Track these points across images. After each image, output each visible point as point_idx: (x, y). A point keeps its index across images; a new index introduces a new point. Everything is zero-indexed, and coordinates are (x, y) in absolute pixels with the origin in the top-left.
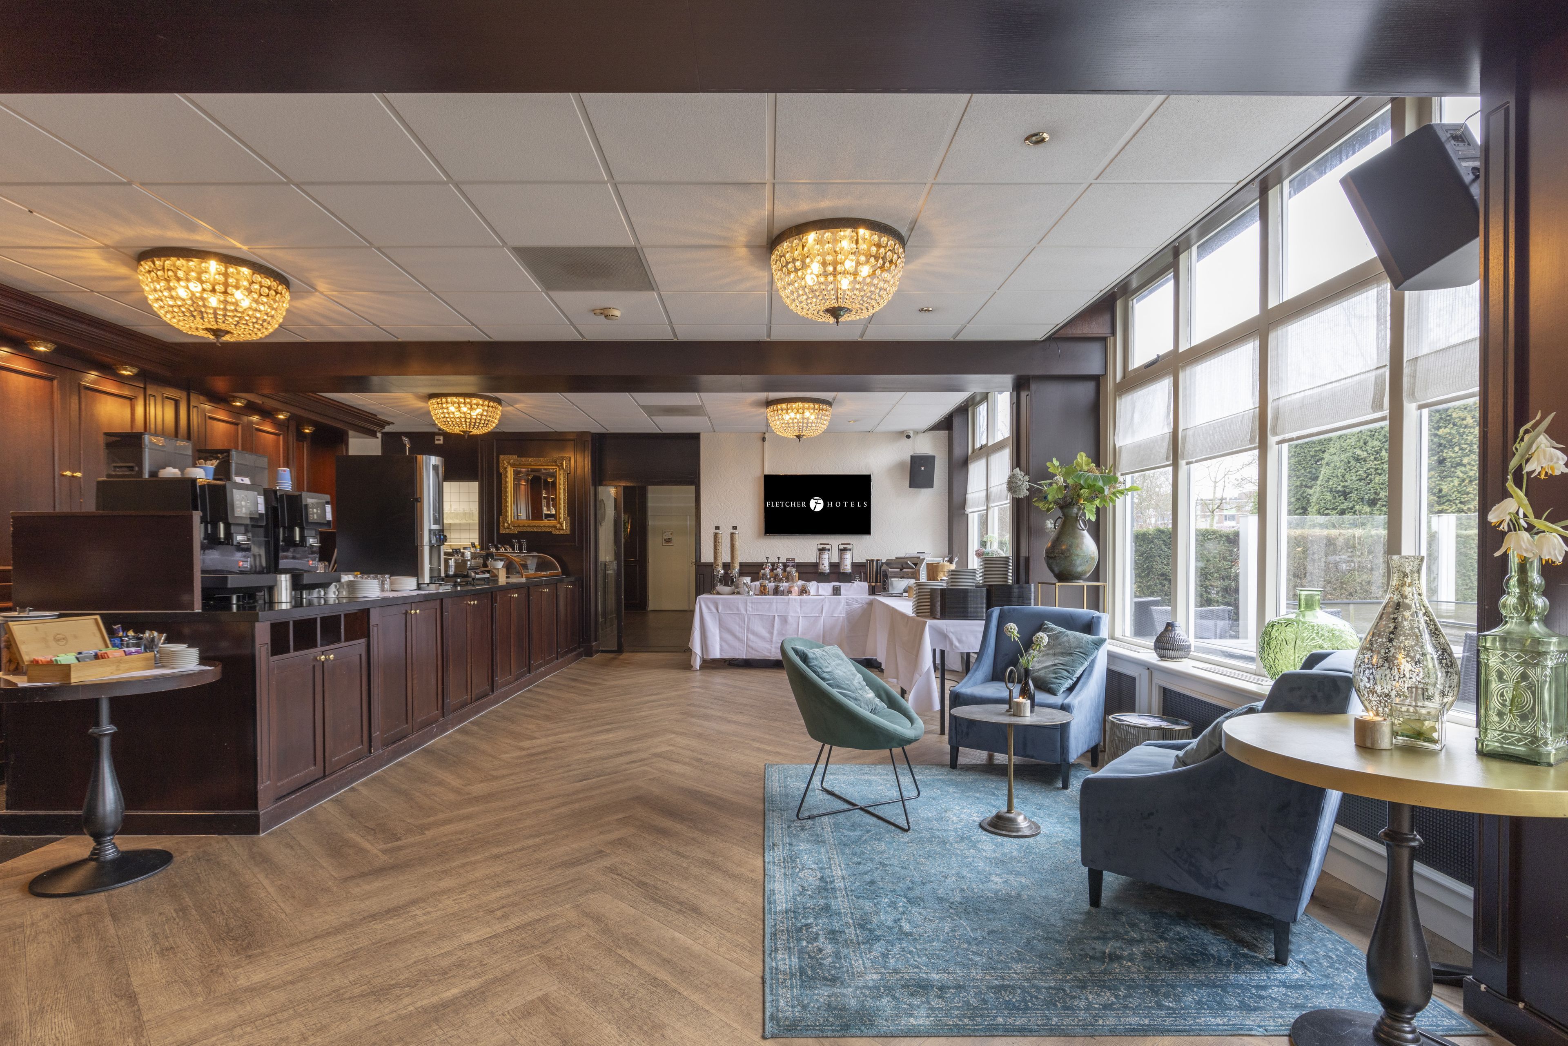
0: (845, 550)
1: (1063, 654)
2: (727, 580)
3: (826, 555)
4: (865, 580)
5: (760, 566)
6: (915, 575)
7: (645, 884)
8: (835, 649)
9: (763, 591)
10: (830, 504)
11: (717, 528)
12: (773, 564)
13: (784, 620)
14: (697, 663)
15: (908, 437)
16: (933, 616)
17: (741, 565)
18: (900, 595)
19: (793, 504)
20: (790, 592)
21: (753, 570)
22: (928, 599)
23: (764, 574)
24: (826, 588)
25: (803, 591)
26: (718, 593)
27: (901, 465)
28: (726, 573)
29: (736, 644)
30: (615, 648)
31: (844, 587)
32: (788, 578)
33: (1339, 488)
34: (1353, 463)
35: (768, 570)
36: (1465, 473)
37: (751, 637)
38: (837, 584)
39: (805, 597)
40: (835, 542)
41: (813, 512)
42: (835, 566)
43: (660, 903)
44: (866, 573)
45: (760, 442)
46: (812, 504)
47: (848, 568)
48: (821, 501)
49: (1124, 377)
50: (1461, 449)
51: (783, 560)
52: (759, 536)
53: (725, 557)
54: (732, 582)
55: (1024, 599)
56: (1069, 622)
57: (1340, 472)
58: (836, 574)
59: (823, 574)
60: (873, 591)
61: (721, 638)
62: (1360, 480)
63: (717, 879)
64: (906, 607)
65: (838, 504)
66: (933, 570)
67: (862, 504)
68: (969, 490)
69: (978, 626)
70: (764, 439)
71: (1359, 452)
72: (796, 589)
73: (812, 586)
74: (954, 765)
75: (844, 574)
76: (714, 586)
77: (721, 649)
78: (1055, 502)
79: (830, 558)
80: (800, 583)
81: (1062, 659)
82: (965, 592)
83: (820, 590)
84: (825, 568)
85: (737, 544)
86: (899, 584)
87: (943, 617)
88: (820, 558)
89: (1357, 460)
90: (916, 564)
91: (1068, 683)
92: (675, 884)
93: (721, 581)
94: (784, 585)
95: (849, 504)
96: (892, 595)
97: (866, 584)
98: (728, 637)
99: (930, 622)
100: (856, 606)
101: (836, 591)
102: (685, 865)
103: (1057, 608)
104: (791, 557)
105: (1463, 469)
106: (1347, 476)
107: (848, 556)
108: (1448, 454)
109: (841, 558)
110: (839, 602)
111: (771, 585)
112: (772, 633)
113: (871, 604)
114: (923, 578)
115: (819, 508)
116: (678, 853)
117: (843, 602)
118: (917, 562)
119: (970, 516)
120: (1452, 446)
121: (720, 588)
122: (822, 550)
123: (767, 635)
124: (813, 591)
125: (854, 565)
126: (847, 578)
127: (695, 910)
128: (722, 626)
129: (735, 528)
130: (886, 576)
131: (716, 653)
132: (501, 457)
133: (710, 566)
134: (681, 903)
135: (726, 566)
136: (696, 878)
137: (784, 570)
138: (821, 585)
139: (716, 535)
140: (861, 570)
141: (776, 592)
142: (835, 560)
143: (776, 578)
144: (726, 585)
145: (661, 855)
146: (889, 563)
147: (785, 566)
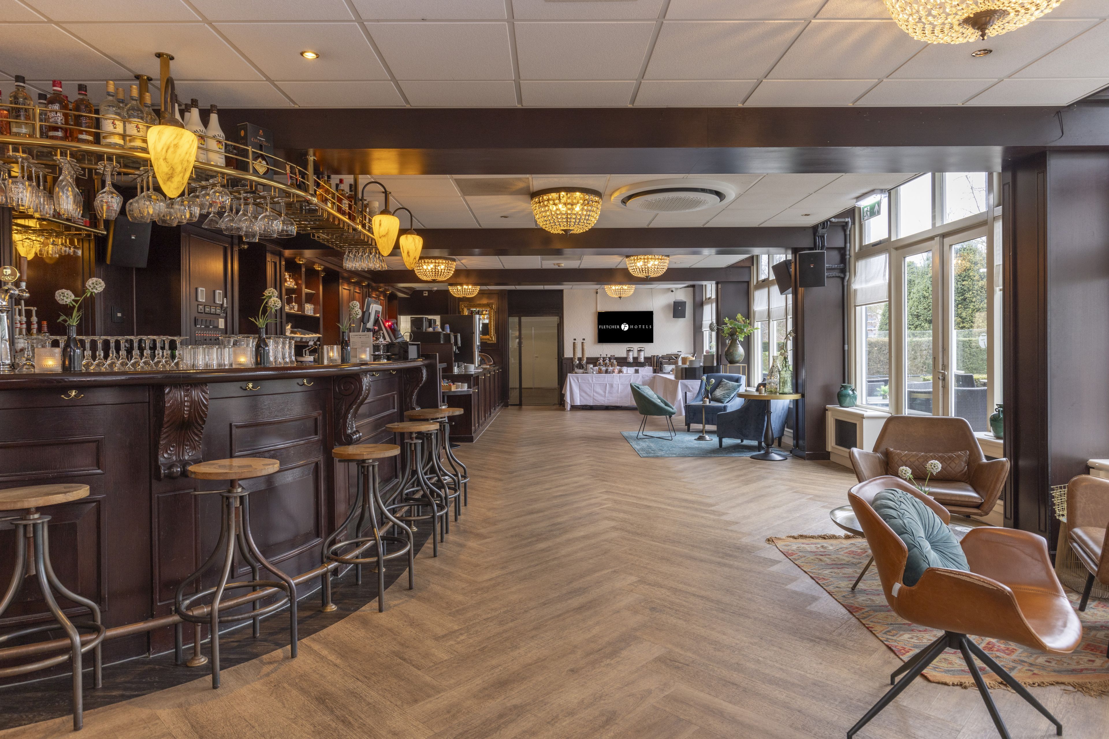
0: (641, 350)
1: (727, 390)
2: (580, 366)
3: (631, 353)
4: (651, 366)
5: (597, 359)
6: (676, 363)
8: (647, 387)
9: (600, 372)
10: (632, 327)
11: (575, 339)
12: (604, 358)
13: (611, 386)
14: (568, 407)
15: (672, 291)
16: (682, 379)
17: (587, 358)
18: (669, 373)
19: (613, 327)
20: (613, 372)
21: (594, 361)
22: (680, 372)
23: (600, 363)
24: (631, 370)
25: (620, 371)
26: (576, 373)
27: (668, 306)
28: (580, 363)
29: (588, 398)
30: (518, 403)
31: (641, 369)
32: (612, 365)
33: (915, 313)
34: (922, 299)
35: (601, 361)
36: (974, 306)
37: (595, 394)
38: (637, 368)
39: (621, 374)
40: (636, 346)
41: (623, 331)
42: (635, 359)
44: (651, 362)
45: (595, 294)
46: (623, 326)
47: (642, 360)
48: (627, 325)
49: (757, 283)
50: (973, 293)
51: (609, 356)
52: (595, 343)
53: (579, 355)
54: (583, 367)
55: (718, 371)
56: (731, 379)
57: (916, 303)
58: (636, 363)
59: (629, 363)
60: (655, 371)
61: (580, 395)
62: (925, 309)
64: (672, 377)
65: (636, 327)
66: (684, 360)
67: (649, 327)
68: (704, 319)
69: (699, 382)
70: (597, 293)
71: (925, 293)
72: (616, 371)
73: (625, 369)
74: (688, 430)
75: (640, 363)
76: (573, 370)
77: (580, 401)
78: (728, 334)
79: (633, 355)
80: (618, 367)
81: (726, 392)
82: (695, 368)
83: (629, 371)
84: (631, 360)
85: (585, 348)
86: (668, 368)
87: (686, 379)
88: (628, 355)
89: (924, 297)
90: (676, 358)
91: (728, 400)
93: (577, 367)
94: (610, 369)
95: (642, 327)
96: (664, 373)
97: (651, 368)
98: (583, 394)
99: (680, 381)
100: (647, 378)
101: (637, 371)
103: (728, 374)
104: (613, 354)
105: (973, 304)
106: (919, 307)
107: (642, 353)
108: (967, 295)
109: (639, 354)
110: (639, 377)
111: (604, 369)
112: (605, 392)
113: (654, 377)
114: (680, 363)
115: (626, 329)
117: (641, 377)
118: (677, 356)
119: (704, 332)
120: (969, 291)
121: (576, 370)
122: (629, 351)
123: (603, 393)
124: (625, 372)
125: (646, 358)
126: (642, 365)
128: (581, 389)
129: (584, 339)
130: (661, 363)
131: (578, 402)
132: (461, 303)
133: (572, 360)
135: (580, 359)
137: (610, 361)
138: (629, 368)
139: (574, 343)
140: (649, 361)
141: (606, 372)
142: (636, 355)
143: (606, 365)
144: (580, 369)
146: (663, 357)
147: (610, 359)
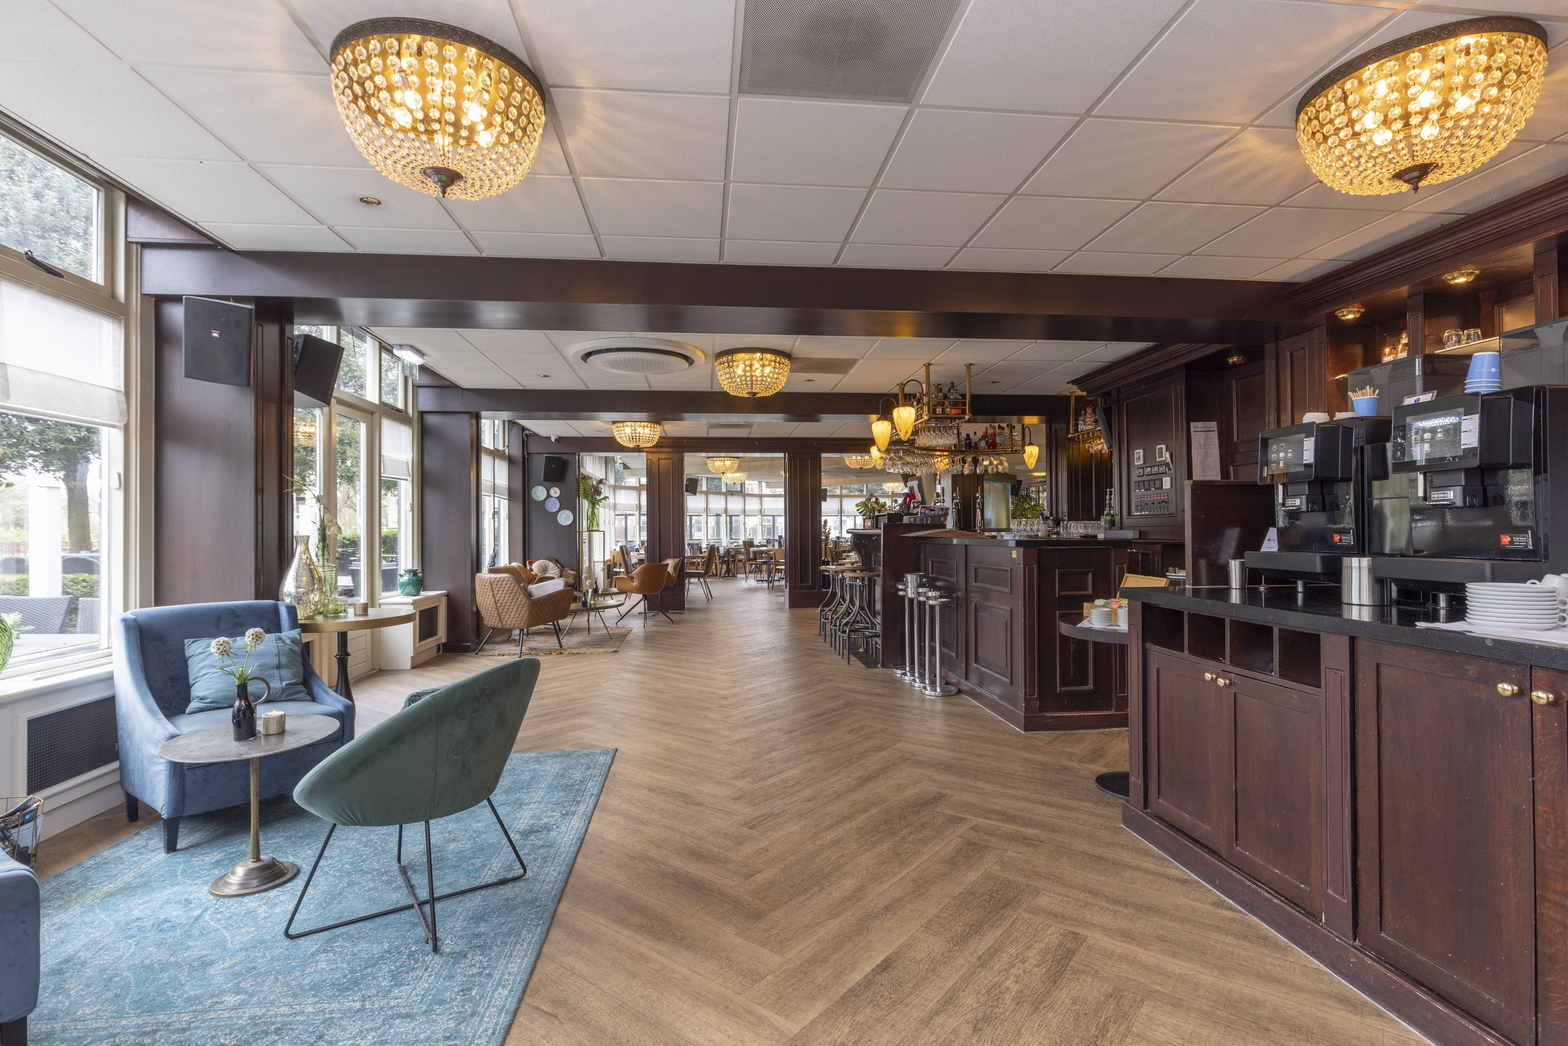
7: (697, 805)
43: (679, 793)
63: (634, 811)
92: (670, 806)
102: (664, 820)
116: (673, 829)
127: (651, 790)
134: (664, 793)
136: (653, 811)
145: (690, 828)
